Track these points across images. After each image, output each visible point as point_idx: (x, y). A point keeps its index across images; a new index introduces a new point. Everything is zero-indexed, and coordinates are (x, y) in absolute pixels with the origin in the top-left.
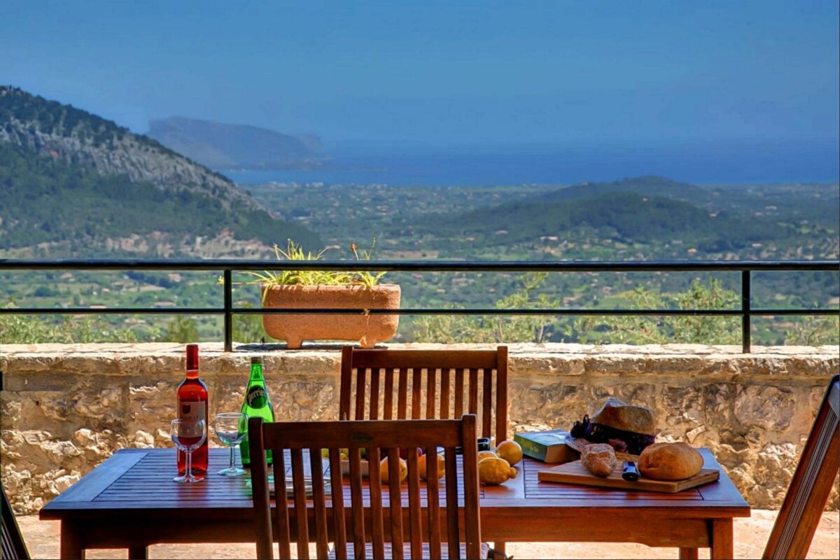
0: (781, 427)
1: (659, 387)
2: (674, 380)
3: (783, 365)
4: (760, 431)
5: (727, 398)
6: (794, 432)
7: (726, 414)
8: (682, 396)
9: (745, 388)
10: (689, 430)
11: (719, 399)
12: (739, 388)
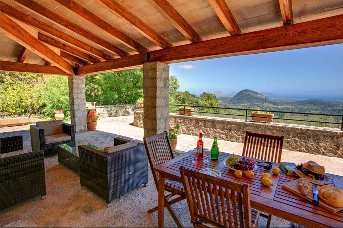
1: (321, 135)
2: (325, 134)
5: (336, 138)
7: (336, 141)
8: (326, 137)
9: (341, 137)
12: (339, 137)
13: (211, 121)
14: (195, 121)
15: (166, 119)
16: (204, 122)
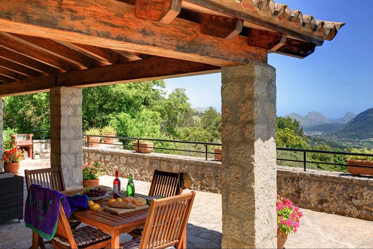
0: (309, 190)
1: (282, 177)
2: (285, 176)
3: (309, 175)
4: (304, 190)
5: (297, 181)
6: (312, 191)
7: (297, 185)
8: (287, 179)
9: (301, 180)
10: (288, 188)
11: (295, 182)
12: (300, 179)
13: (166, 161)
14: (149, 161)
15: (77, 153)
16: (158, 161)
